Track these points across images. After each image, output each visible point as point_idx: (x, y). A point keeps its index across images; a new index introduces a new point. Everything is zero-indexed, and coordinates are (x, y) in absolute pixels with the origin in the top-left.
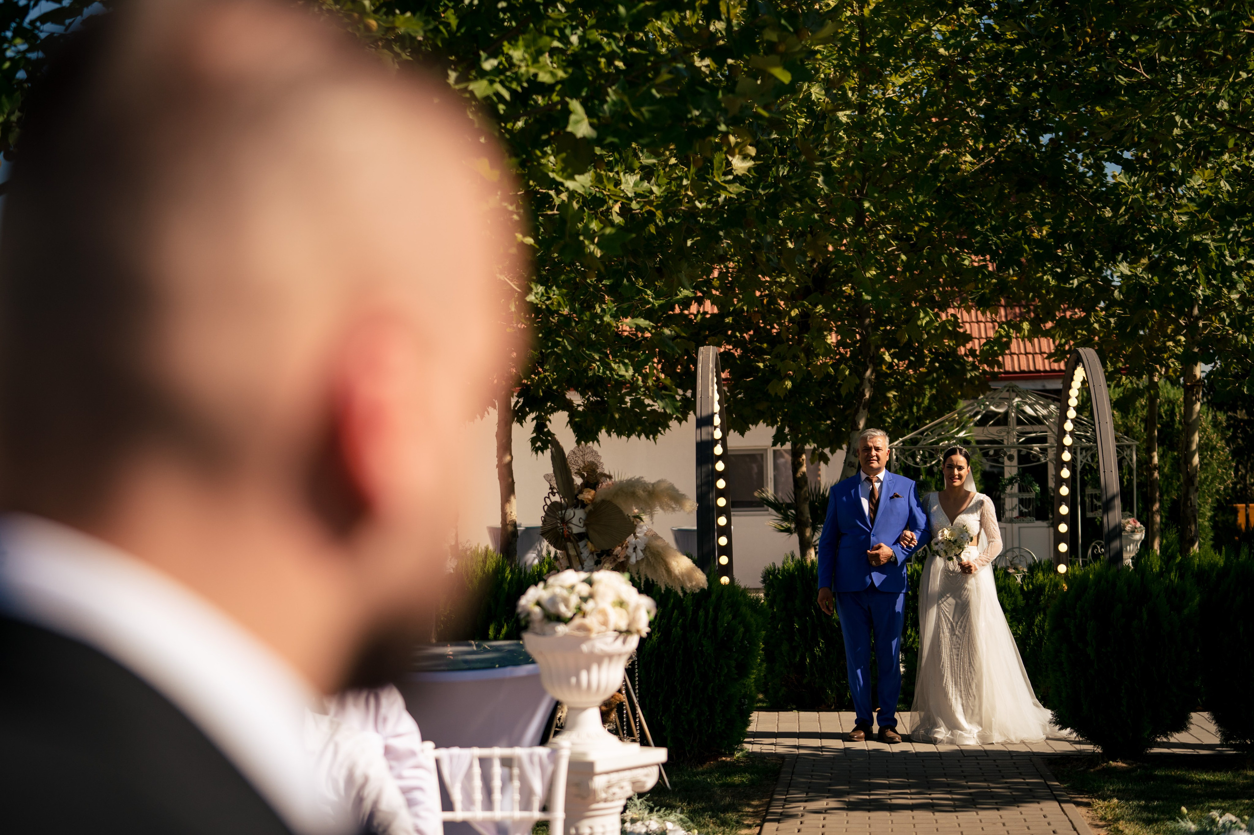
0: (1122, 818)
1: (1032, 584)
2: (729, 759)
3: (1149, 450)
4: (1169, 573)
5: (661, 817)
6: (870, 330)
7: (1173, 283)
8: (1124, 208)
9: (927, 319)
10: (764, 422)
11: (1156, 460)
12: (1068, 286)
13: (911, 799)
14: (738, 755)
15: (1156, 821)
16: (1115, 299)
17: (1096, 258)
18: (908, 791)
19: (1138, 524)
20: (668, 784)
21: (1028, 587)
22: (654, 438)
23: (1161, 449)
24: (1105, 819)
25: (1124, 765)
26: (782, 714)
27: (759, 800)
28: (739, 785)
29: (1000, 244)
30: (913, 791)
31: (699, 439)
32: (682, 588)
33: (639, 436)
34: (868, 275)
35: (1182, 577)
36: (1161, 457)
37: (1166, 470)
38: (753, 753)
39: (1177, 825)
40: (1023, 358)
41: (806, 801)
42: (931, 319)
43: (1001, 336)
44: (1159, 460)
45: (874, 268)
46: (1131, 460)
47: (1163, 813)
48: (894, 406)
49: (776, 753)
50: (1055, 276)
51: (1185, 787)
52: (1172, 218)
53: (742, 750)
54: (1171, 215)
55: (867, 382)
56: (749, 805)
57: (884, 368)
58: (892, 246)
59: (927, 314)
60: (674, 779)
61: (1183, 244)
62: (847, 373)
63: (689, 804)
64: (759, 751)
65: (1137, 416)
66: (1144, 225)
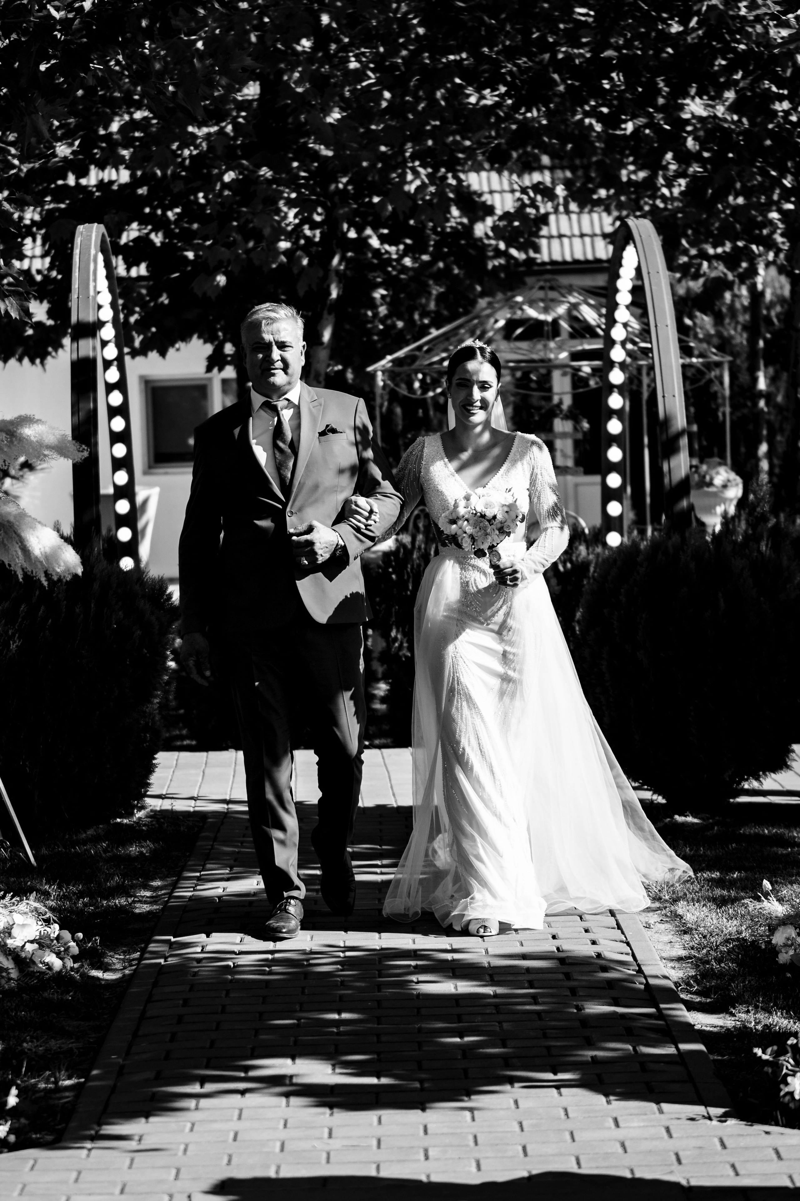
0: (684, 897)
1: (571, 562)
2: (125, 821)
3: (753, 370)
4: (758, 542)
5: (6, 907)
6: (337, 199)
7: (770, 126)
8: (695, 19)
9: (418, 183)
10: (199, 337)
11: (762, 384)
12: (618, 132)
13: (382, 873)
14: (140, 814)
15: (733, 901)
16: (688, 151)
17: (659, 91)
18: (379, 862)
19: (733, 476)
20: (32, 859)
21: (564, 566)
22: (42, 363)
23: (771, 370)
24: (660, 899)
25: (696, 821)
26: (214, 756)
27: (161, 879)
28: (136, 858)
29: (517, 74)
30: (385, 862)
31: (75, 356)
32: (47, 574)
33: (20, 360)
34: (329, 120)
35: (775, 547)
36: (773, 380)
37: (779, 399)
38: (162, 811)
39: (758, 905)
40: (577, 241)
41: (228, 880)
42: (423, 182)
43: (523, 206)
44: (768, 386)
45: (337, 109)
46: (722, 383)
47: (744, 889)
48: (383, 310)
49: (195, 812)
50: (600, 118)
51: (781, 851)
52: (767, 33)
53: (143, 808)
54: (766, 28)
55: (333, 275)
56: (146, 887)
57: (370, 255)
58: (370, 78)
59: (416, 174)
60: (44, 851)
61: (784, 71)
62: (305, 262)
63: (60, 887)
64: (169, 808)
65: (737, 323)
66: (728, 43)
